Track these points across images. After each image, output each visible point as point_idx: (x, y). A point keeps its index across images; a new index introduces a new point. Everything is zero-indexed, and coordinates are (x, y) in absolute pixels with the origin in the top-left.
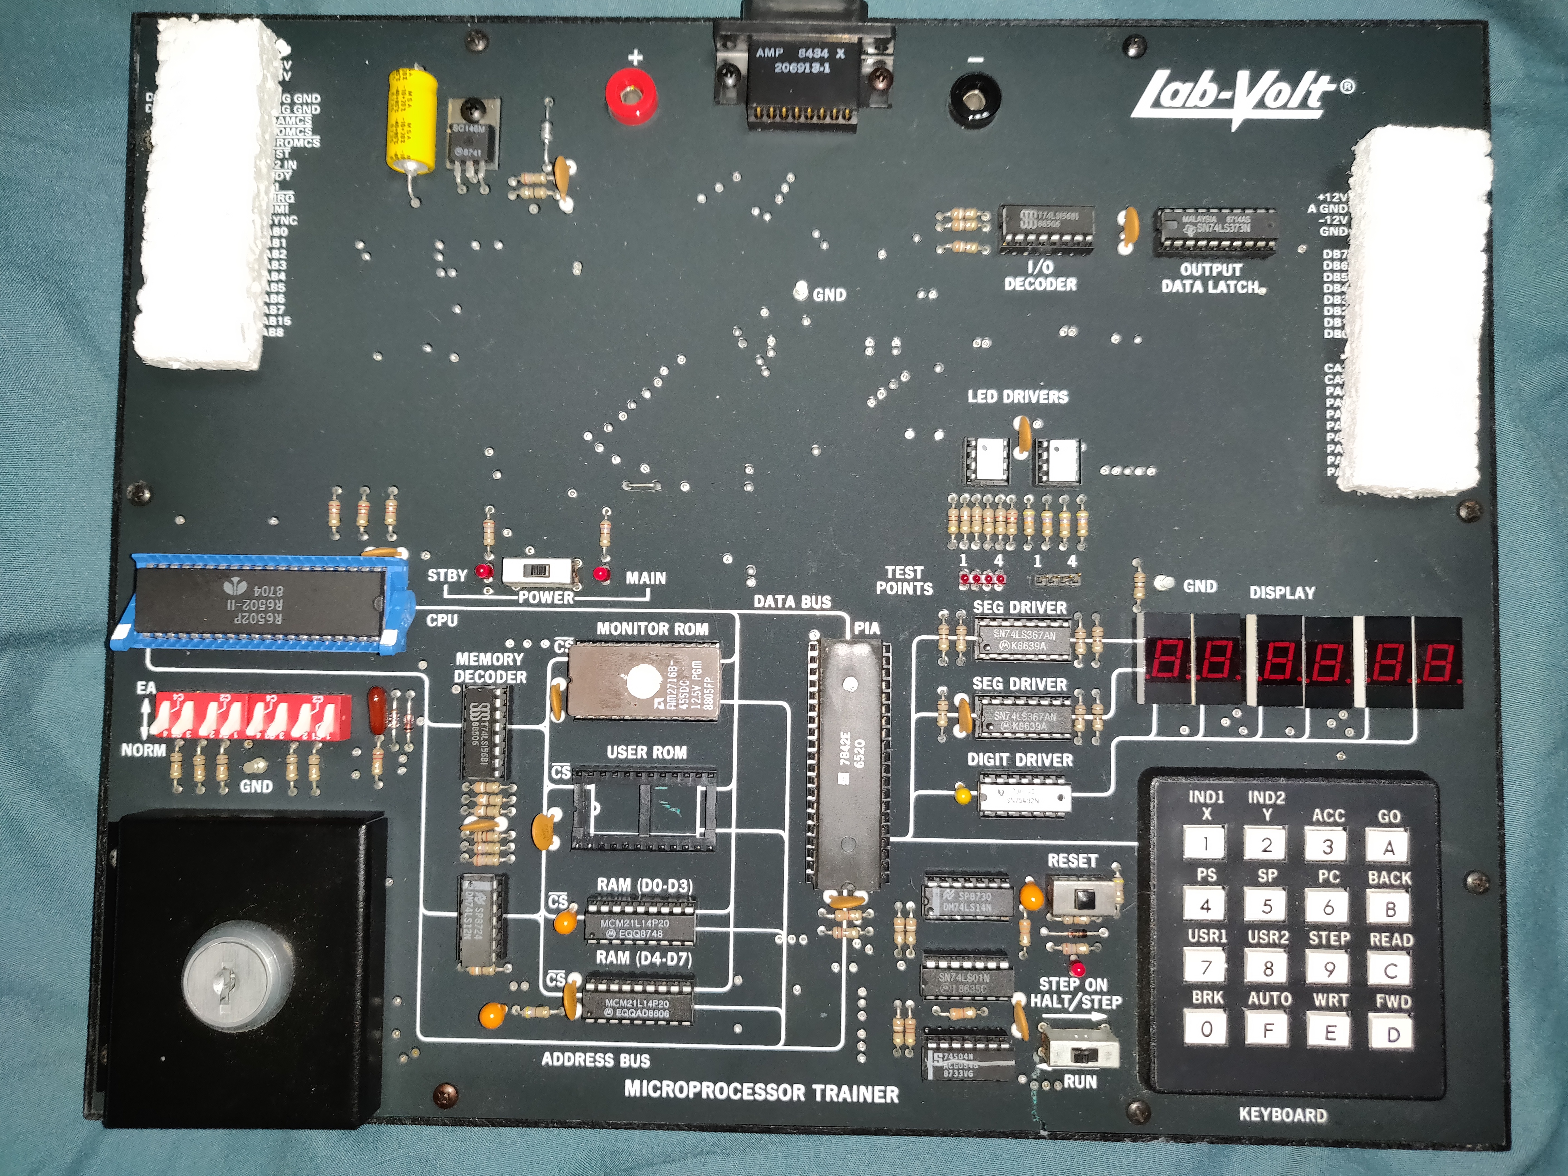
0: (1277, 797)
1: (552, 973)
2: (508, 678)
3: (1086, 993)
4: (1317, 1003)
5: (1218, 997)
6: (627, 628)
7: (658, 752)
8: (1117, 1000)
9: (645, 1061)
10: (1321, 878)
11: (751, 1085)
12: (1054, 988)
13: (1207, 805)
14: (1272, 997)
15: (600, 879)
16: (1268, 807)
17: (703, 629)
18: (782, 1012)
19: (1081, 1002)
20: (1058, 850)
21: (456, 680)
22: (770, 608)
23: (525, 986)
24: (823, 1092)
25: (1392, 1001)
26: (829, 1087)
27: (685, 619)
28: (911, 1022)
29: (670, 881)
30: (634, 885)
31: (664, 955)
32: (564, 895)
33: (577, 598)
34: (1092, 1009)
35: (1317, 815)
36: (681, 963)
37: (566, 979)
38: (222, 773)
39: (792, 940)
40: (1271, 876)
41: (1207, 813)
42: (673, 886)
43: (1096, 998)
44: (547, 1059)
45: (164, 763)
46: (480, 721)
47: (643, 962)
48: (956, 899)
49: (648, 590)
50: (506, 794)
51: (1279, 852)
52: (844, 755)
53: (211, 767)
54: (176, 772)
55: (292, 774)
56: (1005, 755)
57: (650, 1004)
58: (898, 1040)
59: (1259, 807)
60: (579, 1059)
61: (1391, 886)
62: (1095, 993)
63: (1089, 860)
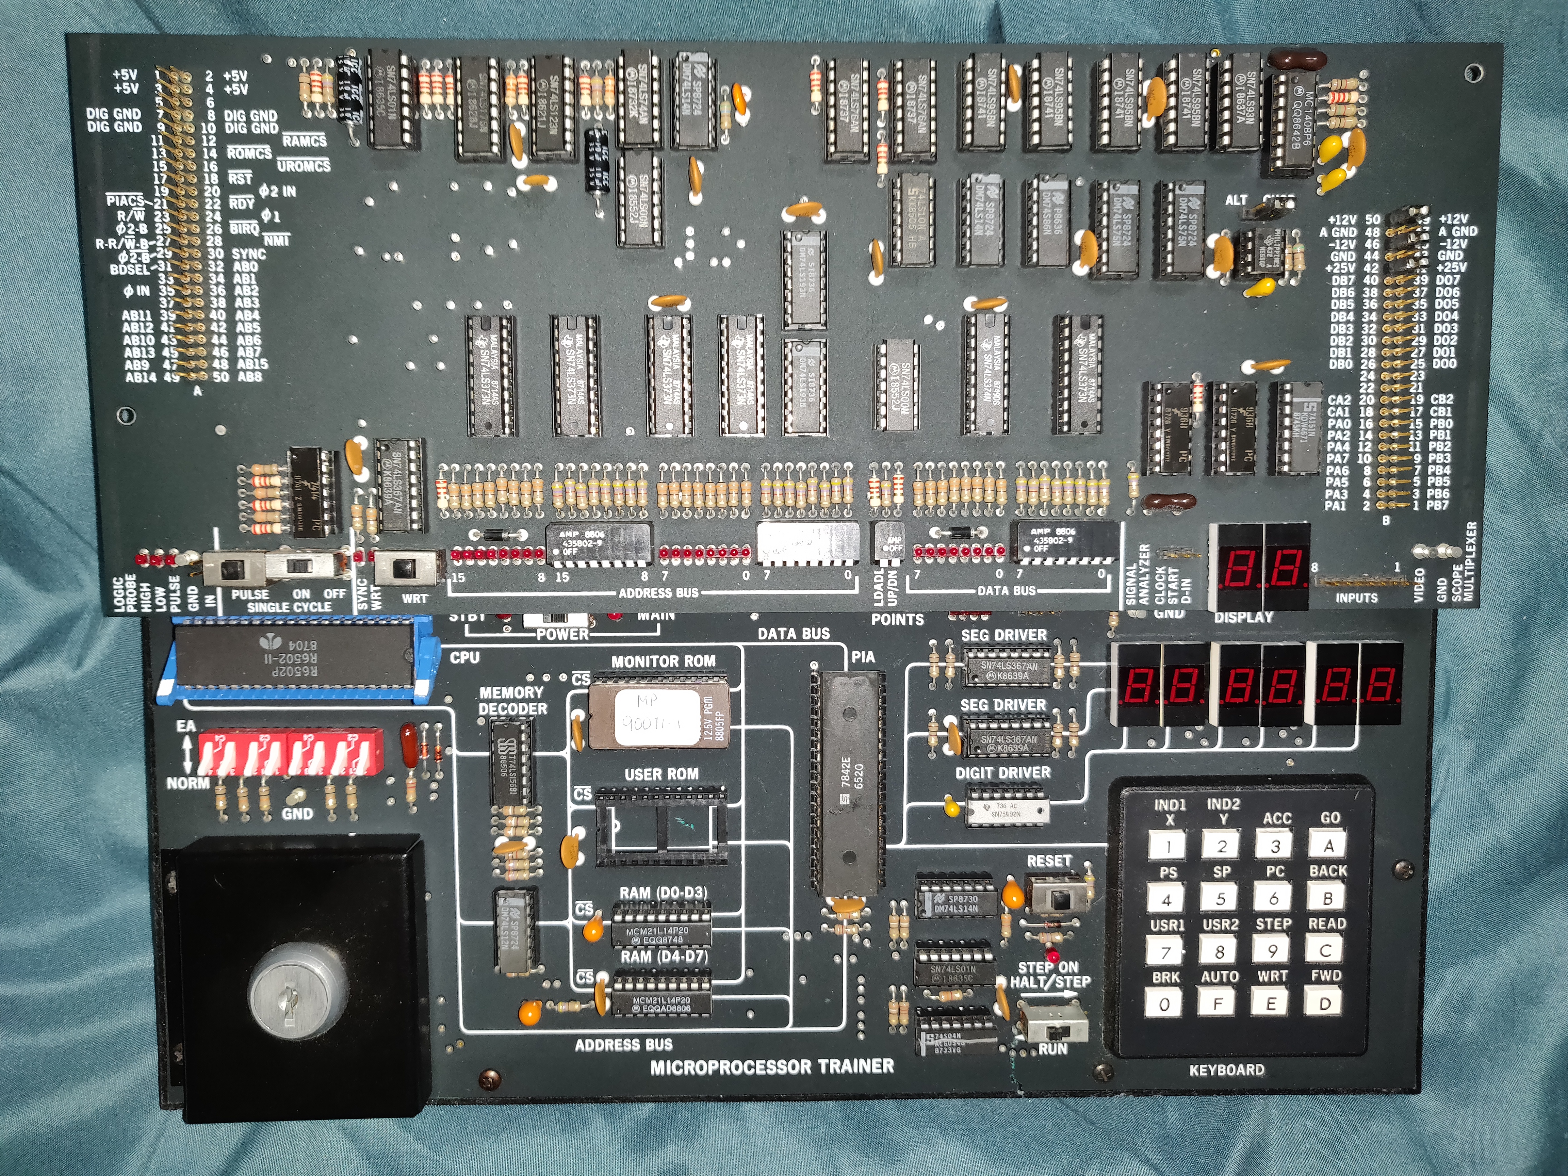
0: (1233, 804)
1: (581, 972)
2: (531, 709)
3: (1059, 974)
4: (1261, 979)
5: (1175, 977)
6: (640, 661)
7: (672, 773)
8: (1087, 980)
9: (668, 1044)
10: (1269, 873)
11: (763, 1061)
12: (1031, 971)
13: (1170, 813)
14: (1222, 976)
15: (622, 888)
16: (1224, 812)
17: (710, 661)
18: (790, 999)
19: (1055, 982)
20: (1036, 852)
21: (481, 713)
22: (773, 640)
23: (557, 984)
24: (828, 1066)
25: (1325, 975)
26: (832, 1061)
27: (694, 651)
28: (905, 1005)
29: (687, 888)
30: (653, 892)
31: (683, 953)
32: (589, 904)
33: (592, 635)
34: (1065, 988)
35: (1268, 818)
36: (699, 960)
37: (595, 976)
38: (265, 804)
39: (798, 937)
40: (1224, 872)
41: (1170, 820)
42: (689, 893)
43: (1068, 978)
44: (579, 1045)
45: (209, 795)
46: (507, 755)
47: (664, 960)
48: (946, 902)
49: (659, 625)
50: (532, 816)
51: (1232, 852)
52: (845, 778)
53: (254, 798)
54: (221, 804)
55: (331, 802)
56: (989, 769)
57: (673, 1001)
58: (893, 1021)
59: (1217, 812)
60: (609, 1045)
61: (1329, 878)
62: (1068, 974)
63: (1064, 859)
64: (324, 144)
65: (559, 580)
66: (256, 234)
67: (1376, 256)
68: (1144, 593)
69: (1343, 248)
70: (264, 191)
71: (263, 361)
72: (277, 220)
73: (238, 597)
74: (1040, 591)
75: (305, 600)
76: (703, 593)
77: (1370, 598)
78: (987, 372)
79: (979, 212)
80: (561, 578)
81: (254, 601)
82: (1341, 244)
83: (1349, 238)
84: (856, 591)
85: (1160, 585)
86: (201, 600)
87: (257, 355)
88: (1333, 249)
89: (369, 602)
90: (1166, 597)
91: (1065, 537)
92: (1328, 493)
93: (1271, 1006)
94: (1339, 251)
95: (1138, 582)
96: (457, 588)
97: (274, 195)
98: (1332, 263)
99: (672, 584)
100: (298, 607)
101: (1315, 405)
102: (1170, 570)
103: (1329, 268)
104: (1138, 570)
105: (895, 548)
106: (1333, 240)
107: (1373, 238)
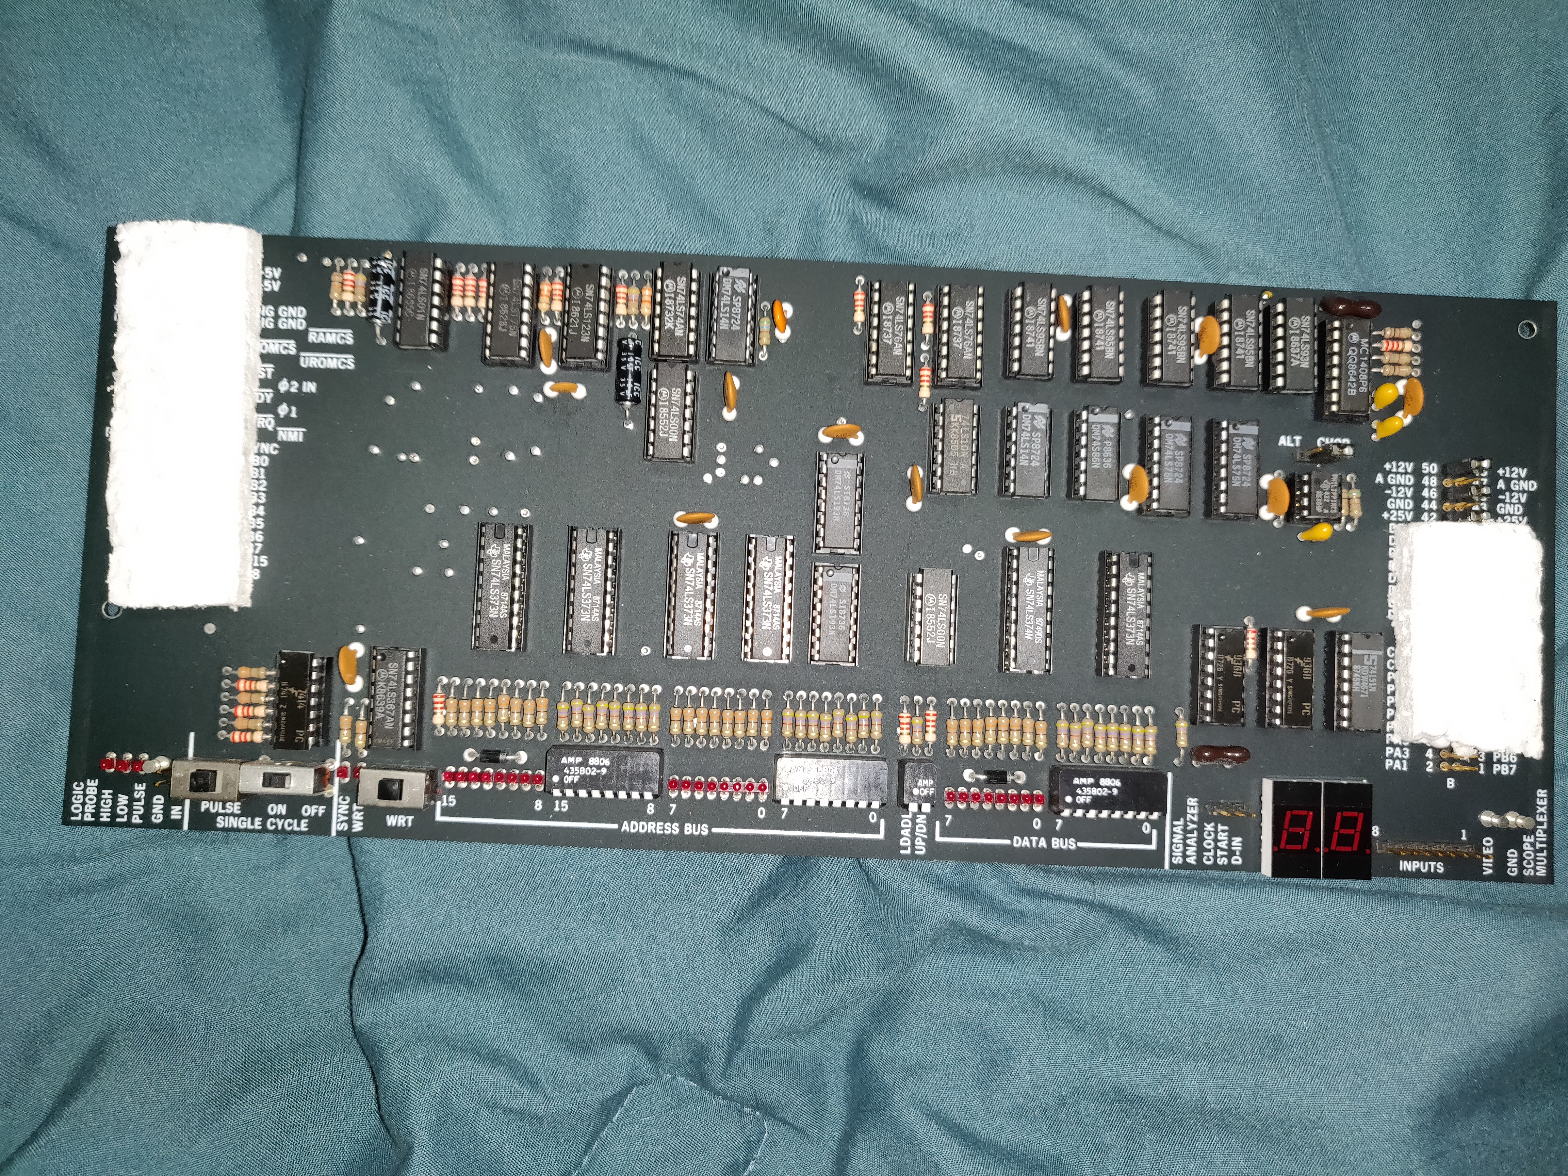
64: (350, 341)
65: (557, 809)
66: (270, 428)
67: (1434, 505)
68: (1191, 851)
69: (1400, 495)
70: (283, 386)
71: (263, 558)
72: (294, 415)
73: (207, 810)
74: (1080, 844)
75: (280, 817)
76: (714, 830)
77: (1436, 868)
78: (1030, 609)
79: (1025, 441)
80: (560, 807)
81: (224, 815)
82: (1398, 492)
83: (1405, 486)
84: (881, 836)
85: (1209, 843)
86: (166, 811)
87: (257, 552)
88: (1390, 496)
89: (350, 822)
90: (1215, 857)
91: (1110, 788)
92: (1389, 751)
94: (1396, 498)
95: (1185, 839)
96: (446, 812)
97: (294, 390)
98: (1389, 510)
99: (681, 818)
100: (272, 824)
101: (1376, 658)
102: (1220, 827)
103: (1385, 515)
104: (1186, 825)
105: (926, 792)
106: (1389, 487)
107: (1430, 487)
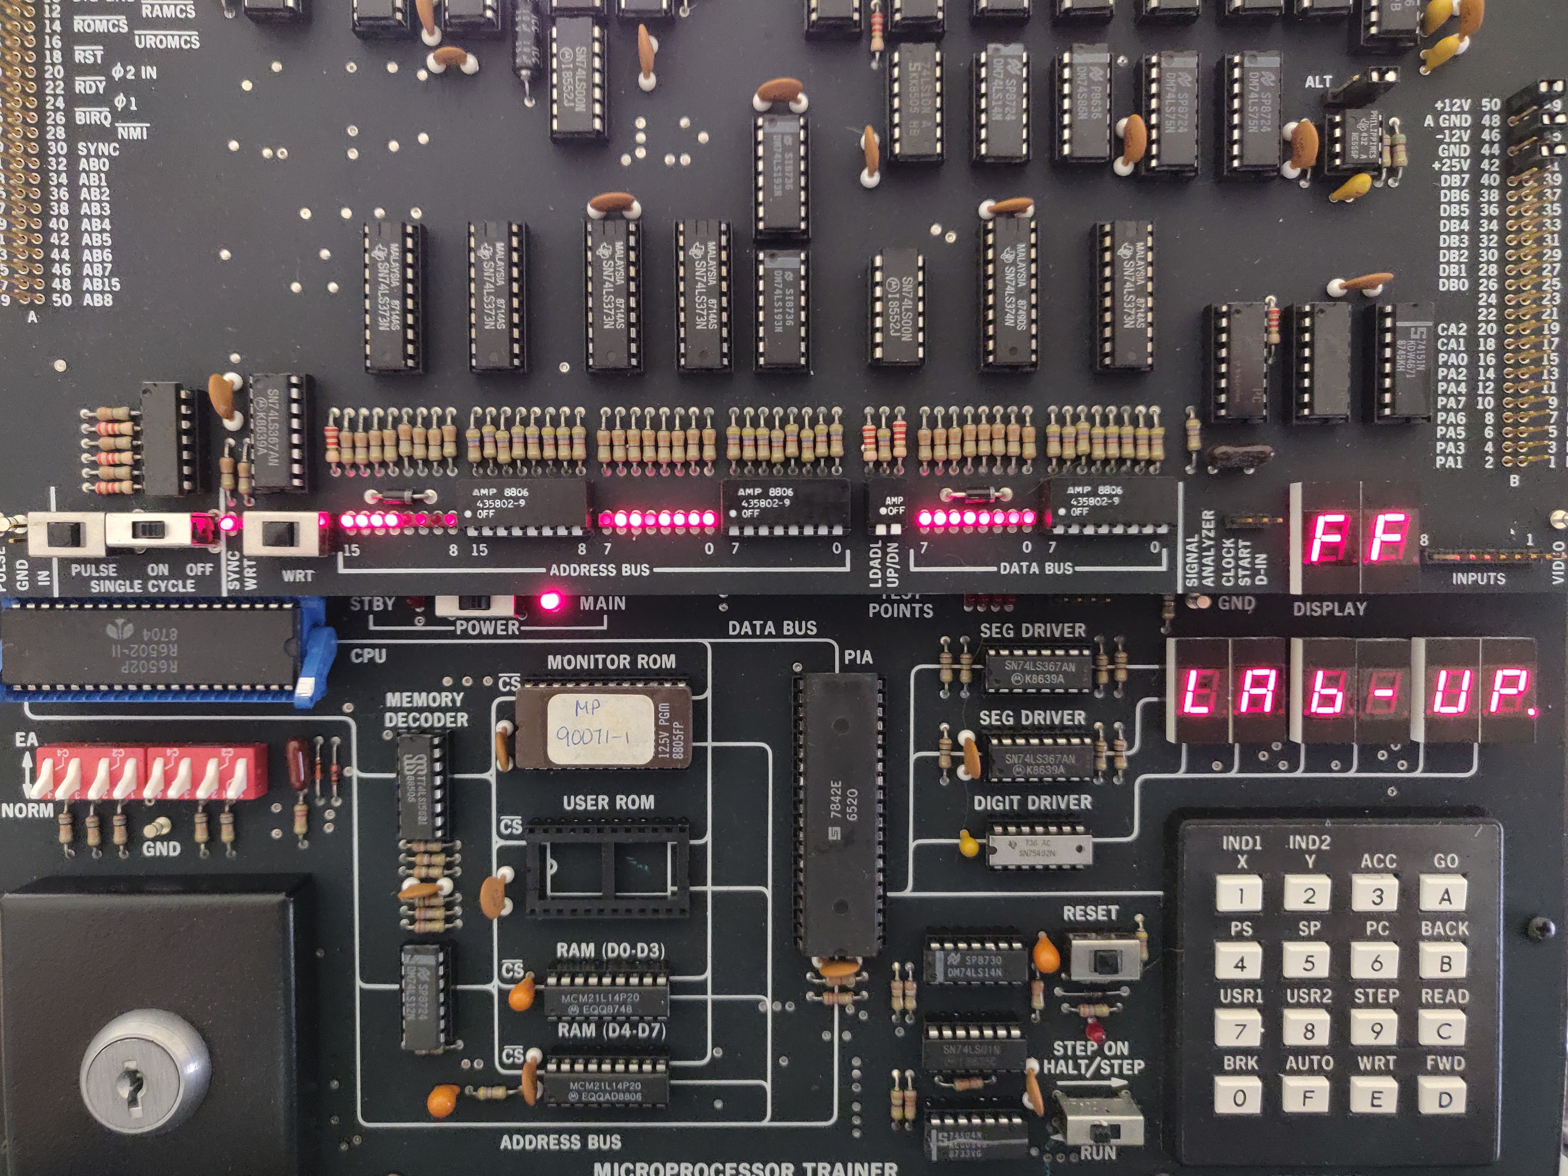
0: (1322, 842)
1: (508, 1049)
2: (447, 720)
3: (1105, 1057)
4: (1362, 1067)
5: (1252, 1063)
6: (583, 662)
7: (621, 801)
8: (1140, 1065)
9: (616, 1143)
10: (1369, 930)
11: (734, 1165)
12: (1070, 1053)
13: (1242, 852)
14: (1311, 1061)
15: (559, 945)
16: (1310, 853)
17: (669, 661)
18: (768, 1086)
19: (1099, 1067)
20: (1074, 902)
21: (388, 724)
22: (746, 635)
23: (479, 1064)
24: (815, 1170)
25: (1444, 1063)
26: (820, 1165)
27: (649, 650)
28: (910, 1094)
29: (639, 945)
30: (598, 950)
31: (634, 1026)
32: (518, 964)
33: (523, 628)
34: (1112, 1075)
35: (1366, 860)
36: (654, 1034)
37: (524, 1055)
38: (119, 837)
39: (778, 1007)
40: (1313, 929)
41: (1243, 862)
42: (643, 951)
43: (1116, 1062)
44: (505, 1142)
45: (51, 824)
46: (415, 775)
47: (611, 1034)
48: (962, 964)
49: (605, 617)
50: (448, 852)
51: (1323, 903)
52: (835, 807)
53: (105, 829)
54: (64, 836)
55: (201, 835)
56: (1016, 798)
57: (620, 1086)
58: (896, 1113)
59: (1302, 852)
60: (541, 1142)
61: (1447, 939)
62: (1116, 1057)
63: (1109, 912)
64: (192, 15)
65: (475, 554)
66: (107, 124)
67: (1496, 150)
68: (1208, 571)
69: (1454, 140)
70: (117, 72)
71: (115, 281)
72: (134, 108)
73: (79, 574)
74: (1078, 569)
75: (162, 578)
76: (656, 570)
77: (1496, 579)
78: (1010, 290)
79: (997, 91)
80: (478, 551)
81: (99, 579)
82: (1452, 136)
83: (1461, 128)
84: (847, 569)
85: (1228, 561)
86: (32, 576)
87: (107, 274)
88: (1441, 142)
89: (241, 580)
90: (1236, 577)
91: (1110, 496)
92: (1440, 446)
93: (1376, 1102)
94: (1449, 144)
95: (1200, 558)
96: (349, 562)
97: (130, 76)
98: (1440, 159)
99: (617, 559)
100: (154, 586)
101: (1424, 330)
102: (1241, 543)
103: (1436, 166)
104: (1201, 542)
105: (895, 511)
106: (1441, 130)
107: (1492, 128)
